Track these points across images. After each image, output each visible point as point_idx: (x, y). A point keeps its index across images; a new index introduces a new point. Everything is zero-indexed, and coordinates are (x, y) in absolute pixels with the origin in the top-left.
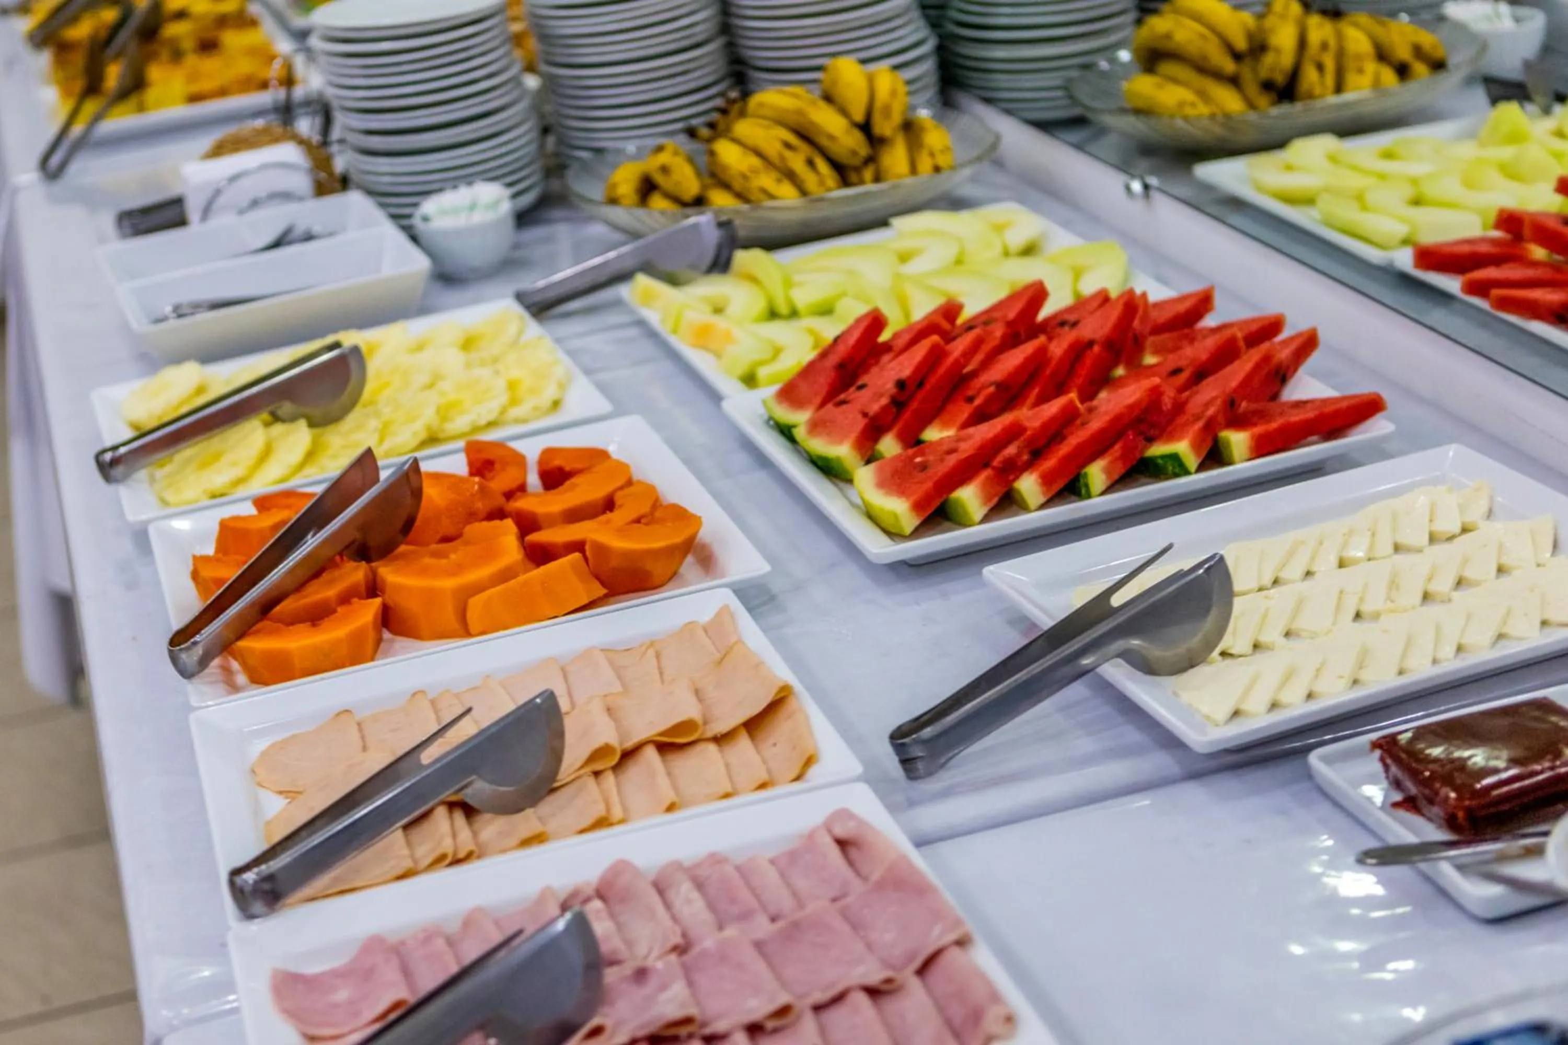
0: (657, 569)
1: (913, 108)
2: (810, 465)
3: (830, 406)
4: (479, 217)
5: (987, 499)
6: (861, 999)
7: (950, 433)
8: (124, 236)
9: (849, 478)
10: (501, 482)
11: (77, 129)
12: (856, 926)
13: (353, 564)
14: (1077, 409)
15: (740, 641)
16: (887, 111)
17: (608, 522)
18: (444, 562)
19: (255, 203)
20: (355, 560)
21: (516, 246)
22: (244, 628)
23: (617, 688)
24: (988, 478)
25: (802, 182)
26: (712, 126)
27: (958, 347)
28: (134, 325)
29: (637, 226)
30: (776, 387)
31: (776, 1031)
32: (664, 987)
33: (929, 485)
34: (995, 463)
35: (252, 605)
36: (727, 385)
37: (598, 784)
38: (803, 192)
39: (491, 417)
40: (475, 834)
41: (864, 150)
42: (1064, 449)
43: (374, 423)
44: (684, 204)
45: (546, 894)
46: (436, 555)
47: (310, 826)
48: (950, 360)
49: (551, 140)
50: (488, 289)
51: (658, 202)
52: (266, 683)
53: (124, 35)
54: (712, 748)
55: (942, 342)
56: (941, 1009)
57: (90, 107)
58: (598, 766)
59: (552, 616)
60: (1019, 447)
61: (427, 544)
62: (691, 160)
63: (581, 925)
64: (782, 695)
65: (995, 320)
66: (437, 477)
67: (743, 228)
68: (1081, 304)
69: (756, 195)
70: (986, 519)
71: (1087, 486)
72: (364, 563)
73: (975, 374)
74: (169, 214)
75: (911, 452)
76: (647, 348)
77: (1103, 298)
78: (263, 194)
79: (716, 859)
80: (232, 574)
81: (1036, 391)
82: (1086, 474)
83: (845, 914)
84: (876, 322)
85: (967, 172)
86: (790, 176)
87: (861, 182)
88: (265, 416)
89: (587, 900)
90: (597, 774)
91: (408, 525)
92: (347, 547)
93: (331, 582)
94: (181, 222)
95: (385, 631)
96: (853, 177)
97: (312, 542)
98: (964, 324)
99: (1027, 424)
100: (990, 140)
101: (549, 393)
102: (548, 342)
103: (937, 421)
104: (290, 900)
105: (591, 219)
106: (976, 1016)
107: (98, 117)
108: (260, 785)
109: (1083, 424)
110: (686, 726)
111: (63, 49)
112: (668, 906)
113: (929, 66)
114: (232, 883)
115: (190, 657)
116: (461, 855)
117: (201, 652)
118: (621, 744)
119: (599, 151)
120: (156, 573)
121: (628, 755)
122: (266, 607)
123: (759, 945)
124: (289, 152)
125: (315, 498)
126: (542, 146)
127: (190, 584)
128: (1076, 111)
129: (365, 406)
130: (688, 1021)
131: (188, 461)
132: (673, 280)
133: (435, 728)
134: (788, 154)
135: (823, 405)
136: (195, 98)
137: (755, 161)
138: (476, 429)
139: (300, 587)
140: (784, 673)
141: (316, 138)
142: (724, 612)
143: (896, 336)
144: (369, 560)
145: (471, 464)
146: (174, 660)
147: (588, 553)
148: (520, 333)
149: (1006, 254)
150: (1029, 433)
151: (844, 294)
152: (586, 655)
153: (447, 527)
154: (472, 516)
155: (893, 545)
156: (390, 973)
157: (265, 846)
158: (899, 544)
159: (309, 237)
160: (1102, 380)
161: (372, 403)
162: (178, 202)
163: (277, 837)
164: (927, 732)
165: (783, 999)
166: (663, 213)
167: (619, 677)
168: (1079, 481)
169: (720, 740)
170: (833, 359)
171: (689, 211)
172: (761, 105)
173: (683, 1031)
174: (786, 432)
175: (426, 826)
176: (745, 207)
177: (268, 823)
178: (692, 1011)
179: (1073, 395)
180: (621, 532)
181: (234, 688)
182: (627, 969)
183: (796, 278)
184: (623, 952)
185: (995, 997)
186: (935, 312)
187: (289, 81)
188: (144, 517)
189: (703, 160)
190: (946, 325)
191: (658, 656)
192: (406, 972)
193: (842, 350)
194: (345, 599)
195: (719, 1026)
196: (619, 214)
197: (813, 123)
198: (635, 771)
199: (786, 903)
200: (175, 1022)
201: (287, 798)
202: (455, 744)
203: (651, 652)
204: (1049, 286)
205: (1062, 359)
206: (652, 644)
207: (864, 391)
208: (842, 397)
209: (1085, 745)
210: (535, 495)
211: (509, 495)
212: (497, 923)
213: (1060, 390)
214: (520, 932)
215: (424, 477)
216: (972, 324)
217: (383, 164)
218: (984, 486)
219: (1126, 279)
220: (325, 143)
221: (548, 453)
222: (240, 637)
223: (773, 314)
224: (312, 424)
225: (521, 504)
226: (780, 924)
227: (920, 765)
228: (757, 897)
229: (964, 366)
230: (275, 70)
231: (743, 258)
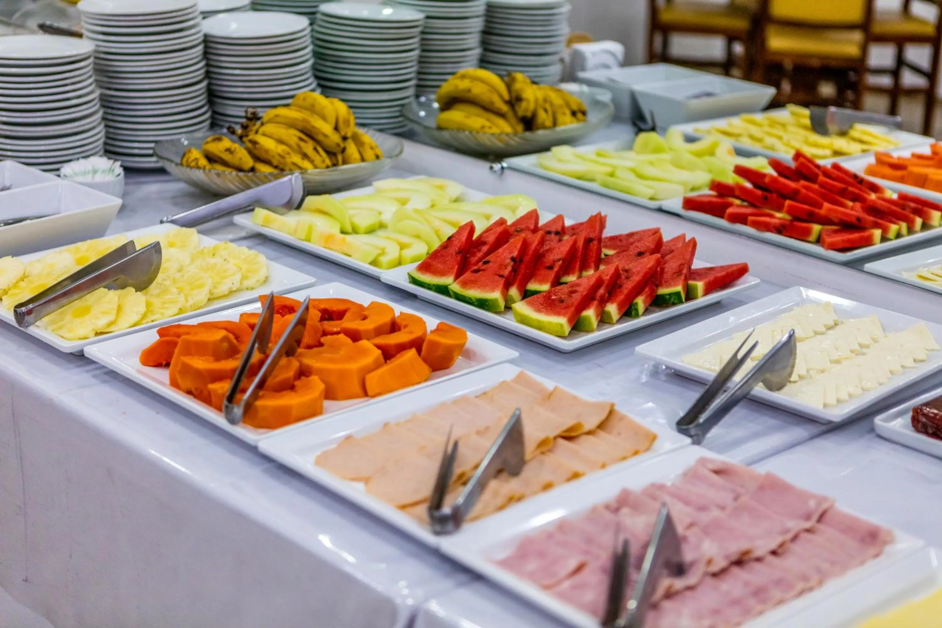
3: (466, 274)
5: (597, 316)
13: (286, 359)
24: (596, 306)
25: (312, 159)
26: (243, 127)
33: (572, 309)
34: (597, 297)
38: (315, 166)
41: (343, 144)
42: (624, 291)
58: (542, 449)
60: (604, 290)
64: (611, 409)
69: (289, 167)
70: (598, 328)
71: (636, 311)
82: (635, 303)
86: (305, 156)
87: (339, 164)
90: (543, 453)
96: (334, 159)
103: (533, 280)
110: (576, 427)
130: (748, 552)
134: (302, 144)
135: (459, 274)
137: (284, 148)
150: (606, 282)
168: (633, 307)
170: (454, 249)
172: (277, 116)
193: (458, 243)
207: (490, 264)
208: (474, 268)
218: (596, 310)
223: (342, 232)
229: (541, 248)
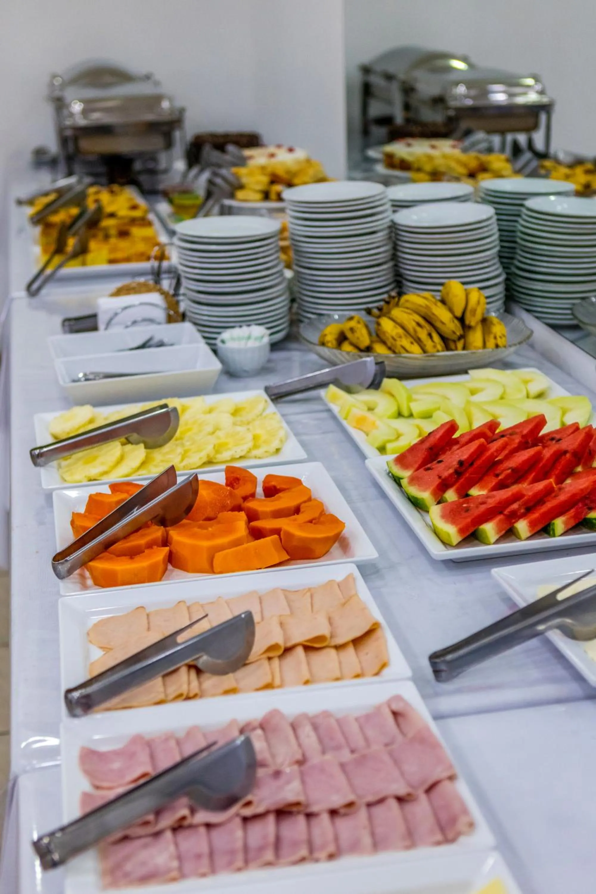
0: (318, 549)
1: (488, 311)
2: (407, 500)
3: (421, 470)
4: (251, 344)
5: (499, 531)
6: (393, 804)
7: (484, 492)
8: (65, 332)
9: (428, 510)
10: (241, 491)
11: (49, 271)
12: (396, 762)
13: (156, 527)
14: (553, 487)
15: (356, 594)
16: (474, 312)
17: (295, 520)
18: (205, 531)
19: (134, 323)
20: (158, 526)
21: (269, 361)
22: (94, 555)
23: (288, 612)
24: (500, 521)
25: (425, 345)
26: (380, 309)
27: (495, 446)
28: (61, 383)
29: (333, 358)
30: (395, 456)
31: (345, 815)
32: (288, 782)
33: (469, 520)
34: (506, 512)
35: (100, 543)
36: (370, 451)
37: (270, 665)
38: (425, 351)
39: (242, 454)
40: (200, 684)
41: (459, 332)
42: (544, 509)
43: (180, 450)
44: (361, 350)
45: (234, 722)
46: (201, 527)
47: (112, 669)
48: (488, 454)
49: (295, 305)
50: (252, 382)
51: (347, 347)
52: (103, 587)
53: (80, 223)
54: (333, 652)
55: (485, 443)
56: (436, 814)
57: (57, 260)
58: (271, 654)
59: (258, 568)
60: (519, 505)
61: (198, 521)
62: (367, 327)
63: (248, 743)
64: (374, 627)
65: (516, 433)
66: (208, 483)
67: (389, 367)
68: (564, 429)
69: (398, 349)
70: (497, 542)
71: (554, 530)
72: (162, 527)
73: (501, 462)
74: (88, 323)
75: (461, 500)
76: (331, 424)
77: (576, 428)
78: (139, 319)
79: (326, 714)
80: (91, 525)
81: (533, 474)
82: (554, 524)
83: (391, 754)
84: (452, 427)
85: (512, 349)
86: (418, 341)
87: (456, 349)
88: (123, 440)
89: (254, 729)
90: (270, 659)
91: (189, 508)
92: (155, 517)
93: (143, 535)
94: (95, 328)
95: (169, 564)
96: (452, 346)
97: (136, 513)
98: (499, 433)
99: (525, 492)
100: (528, 333)
101: (275, 444)
102: (278, 416)
103: (478, 484)
104: (96, 709)
105: (310, 351)
106: (453, 820)
107: (60, 266)
108: (91, 642)
109: (555, 496)
110: (320, 638)
111: (48, 226)
112: (297, 737)
113: (500, 289)
114: (66, 697)
115: (63, 568)
116: (191, 695)
117: (69, 566)
118: (285, 642)
119: (320, 315)
120: (53, 517)
121: (288, 650)
122: (107, 545)
123: (343, 766)
124: (155, 298)
125: (144, 487)
126: (290, 308)
127: (70, 527)
128: (575, 322)
129: (176, 440)
130: (298, 804)
131: (79, 460)
132: (349, 390)
133: (188, 623)
134: (418, 329)
135: (418, 469)
136: (112, 261)
137: (400, 331)
138: (233, 459)
139: (126, 537)
140: (377, 615)
141: (172, 292)
142: (350, 578)
143: (462, 436)
144: (165, 526)
145: (227, 479)
146: (55, 569)
147: (282, 536)
148: (264, 410)
149: (528, 397)
150: (526, 498)
151: (439, 409)
152: (274, 591)
153: (209, 512)
154: (224, 508)
155: (445, 551)
156: (143, 757)
157: (88, 677)
158: (448, 550)
159: (161, 344)
160: (570, 473)
161: (181, 438)
162: (94, 316)
163: (96, 673)
164: (449, 657)
165: (351, 797)
166: (348, 353)
167: (290, 606)
168: (550, 527)
169: (338, 648)
170: (427, 445)
171: (362, 354)
172: (407, 301)
173: (295, 809)
174: (397, 481)
175: (174, 677)
176: (393, 355)
177: (92, 664)
178: (301, 798)
179: (552, 480)
180: (301, 527)
181: (85, 587)
182: (270, 770)
183: (414, 396)
184: (269, 760)
185: (465, 811)
186: (484, 425)
187: (162, 257)
188: (50, 487)
189: (373, 327)
190: (489, 434)
191: (312, 597)
192: (152, 757)
193: (432, 440)
194: (149, 546)
195: (314, 809)
196: (324, 351)
197: (434, 314)
198: (290, 660)
199: (360, 742)
200: (28, 768)
201: (104, 651)
202: (198, 634)
203: (308, 594)
204: (547, 418)
205: (548, 460)
206: (309, 589)
207: (440, 464)
208: (429, 466)
209: (534, 673)
210: (260, 500)
211: (245, 498)
212: (205, 735)
213: (545, 476)
214: (214, 743)
215: (200, 482)
216: (504, 434)
217: (205, 310)
218: (498, 525)
219: (589, 419)
220: (176, 294)
221: (269, 477)
222: (91, 560)
223: (400, 415)
224: (146, 447)
225: (251, 504)
226: (355, 756)
227: (443, 674)
228: (346, 738)
229: (496, 457)
230: (155, 251)
231: (388, 383)
